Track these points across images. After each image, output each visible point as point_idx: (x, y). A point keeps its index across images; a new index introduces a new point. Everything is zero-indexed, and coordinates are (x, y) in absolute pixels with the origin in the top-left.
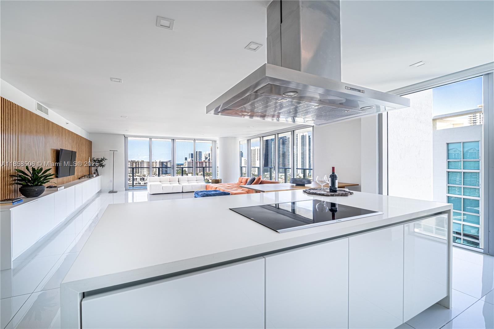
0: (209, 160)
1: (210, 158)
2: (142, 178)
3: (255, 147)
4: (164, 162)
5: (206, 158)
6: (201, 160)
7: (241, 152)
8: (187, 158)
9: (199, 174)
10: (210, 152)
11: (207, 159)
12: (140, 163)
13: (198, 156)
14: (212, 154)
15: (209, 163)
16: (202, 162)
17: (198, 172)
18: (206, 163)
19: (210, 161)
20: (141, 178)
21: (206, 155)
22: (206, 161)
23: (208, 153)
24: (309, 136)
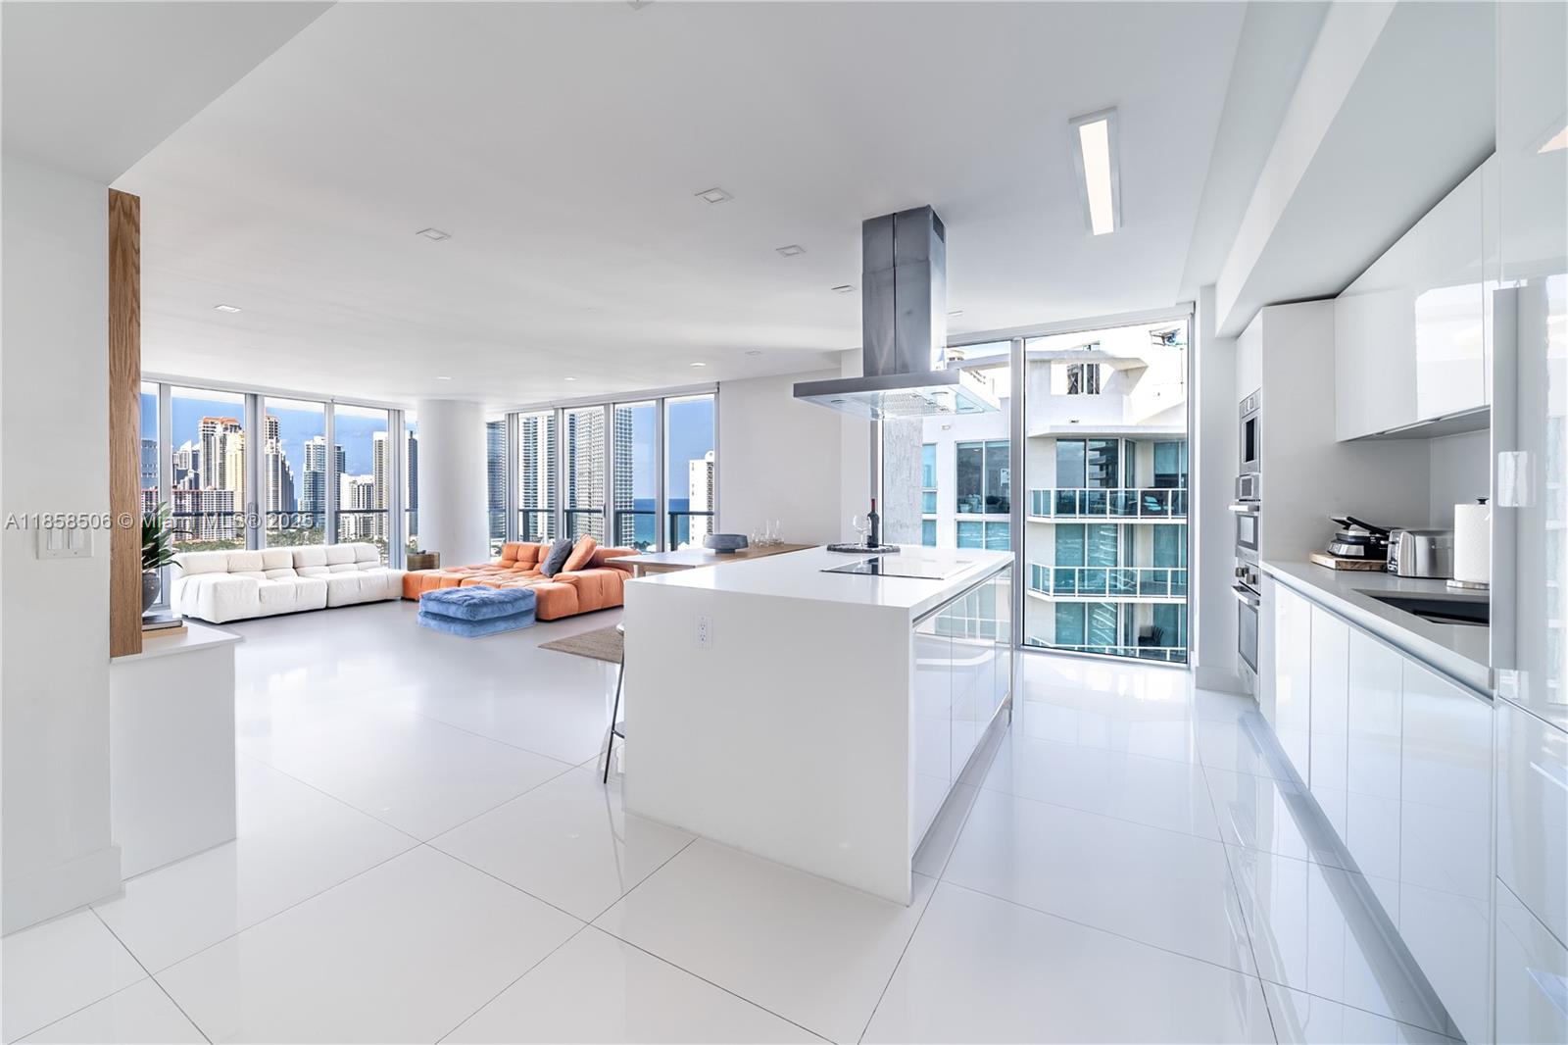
0: (193, 484)
1: (197, 476)
7: (339, 448)
10: (200, 446)
11: (186, 479)
14: (208, 454)
15: (197, 496)
19: (197, 487)
21: (177, 461)
22: (180, 487)
23: (187, 447)
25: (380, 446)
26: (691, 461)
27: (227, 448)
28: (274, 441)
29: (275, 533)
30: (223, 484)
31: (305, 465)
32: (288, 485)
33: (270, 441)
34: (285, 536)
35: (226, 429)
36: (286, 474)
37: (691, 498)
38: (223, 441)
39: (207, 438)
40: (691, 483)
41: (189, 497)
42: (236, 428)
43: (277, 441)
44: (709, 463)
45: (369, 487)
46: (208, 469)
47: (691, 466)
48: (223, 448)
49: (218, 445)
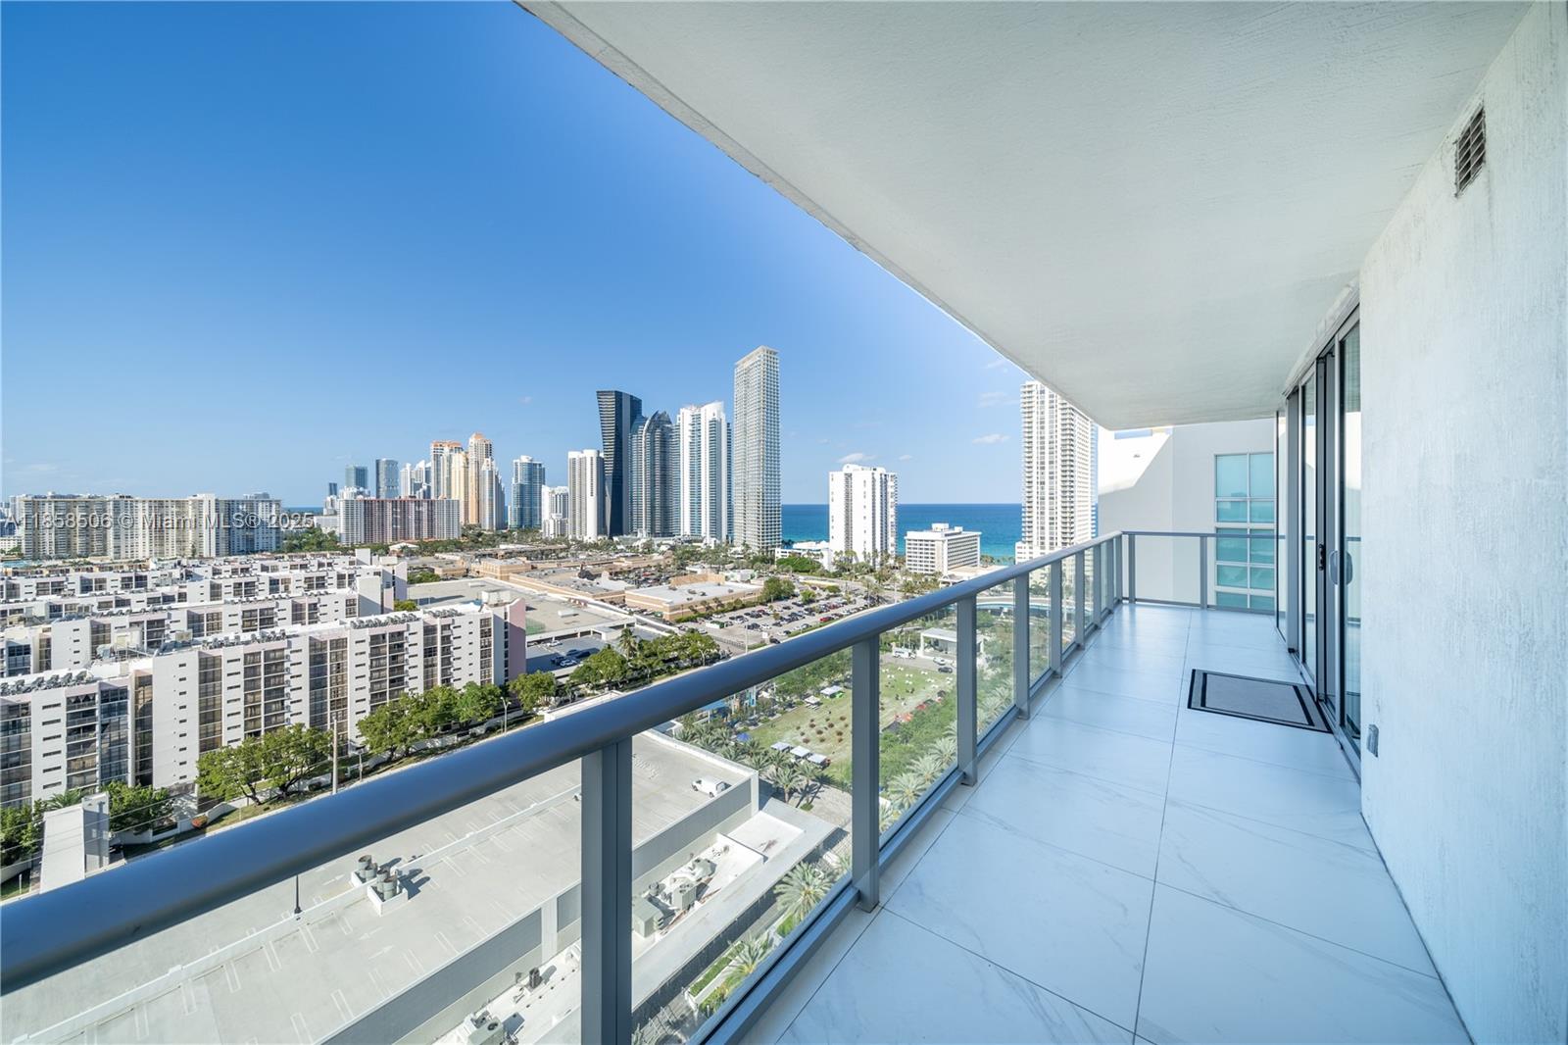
0: (427, 494)
1: (429, 487)
2: (133, 575)
3: (585, 451)
4: (238, 503)
5: (417, 487)
6: (397, 493)
7: (540, 465)
8: (335, 485)
9: (391, 548)
10: (431, 464)
11: (421, 490)
12: (110, 507)
13: (382, 476)
14: (438, 470)
15: (430, 504)
16: (403, 503)
17: (389, 540)
18: (418, 504)
19: (429, 497)
20: (130, 579)
21: (414, 476)
22: (417, 497)
23: (421, 465)
24: (728, 424)
25: (574, 463)
26: (831, 473)
27: (453, 466)
28: (489, 459)
29: (491, 533)
30: (449, 494)
31: (514, 479)
32: (500, 495)
33: (486, 460)
34: (498, 535)
35: (451, 450)
36: (498, 486)
37: (831, 504)
38: (450, 460)
39: (437, 457)
40: (831, 491)
41: (425, 504)
42: (459, 449)
43: (492, 460)
44: (846, 474)
45: (565, 496)
46: (438, 483)
47: (830, 477)
48: (450, 466)
49: (446, 463)
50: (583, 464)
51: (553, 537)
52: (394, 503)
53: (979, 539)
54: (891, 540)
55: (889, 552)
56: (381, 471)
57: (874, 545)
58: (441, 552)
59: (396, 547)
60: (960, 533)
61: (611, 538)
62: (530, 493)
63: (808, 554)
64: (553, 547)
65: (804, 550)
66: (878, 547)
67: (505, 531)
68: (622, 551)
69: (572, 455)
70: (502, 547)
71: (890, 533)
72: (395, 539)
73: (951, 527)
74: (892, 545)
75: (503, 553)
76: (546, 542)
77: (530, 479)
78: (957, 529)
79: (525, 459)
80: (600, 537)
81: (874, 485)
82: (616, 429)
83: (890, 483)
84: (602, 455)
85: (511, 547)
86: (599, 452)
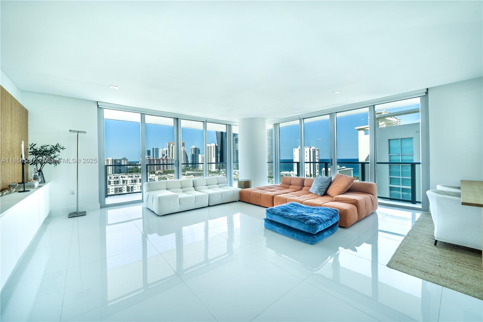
0: (166, 157)
1: (167, 155)
3: (212, 144)
4: (117, 160)
5: (163, 155)
6: (158, 157)
7: (198, 148)
10: (167, 149)
11: (165, 156)
14: (169, 150)
15: (167, 160)
16: (159, 160)
17: (156, 170)
18: (163, 160)
19: (167, 158)
21: (163, 152)
22: (163, 158)
23: (165, 149)
25: (208, 148)
28: (183, 147)
29: (184, 168)
30: (172, 157)
31: (190, 153)
32: (187, 157)
34: (186, 169)
35: (173, 145)
36: (186, 155)
37: (294, 159)
38: (173, 147)
39: (169, 147)
40: (294, 155)
41: (165, 160)
43: (184, 147)
44: (299, 149)
46: (169, 154)
47: (294, 150)
48: (173, 149)
49: (171, 148)
50: (211, 148)
51: (202, 169)
52: (157, 160)
53: (352, 171)
54: (317, 171)
55: (316, 175)
56: (154, 151)
57: (310, 172)
58: (169, 173)
59: (157, 172)
60: (344, 169)
61: (220, 170)
62: (195, 157)
63: (286, 175)
64: (201, 172)
65: (284, 174)
66: (312, 173)
67: (188, 168)
68: (223, 174)
69: (208, 145)
70: (187, 172)
71: (316, 169)
72: (157, 170)
73: (340, 167)
74: (318, 173)
75: (187, 174)
76: (200, 171)
77: (195, 153)
78: (343, 167)
79: (194, 147)
80: (216, 170)
81: (310, 153)
82: (221, 137)
83: (317, 152)
84: (217, 145)
85: (189, 172)
86: (216, 144)
